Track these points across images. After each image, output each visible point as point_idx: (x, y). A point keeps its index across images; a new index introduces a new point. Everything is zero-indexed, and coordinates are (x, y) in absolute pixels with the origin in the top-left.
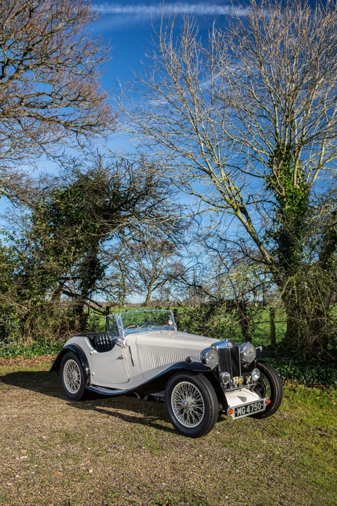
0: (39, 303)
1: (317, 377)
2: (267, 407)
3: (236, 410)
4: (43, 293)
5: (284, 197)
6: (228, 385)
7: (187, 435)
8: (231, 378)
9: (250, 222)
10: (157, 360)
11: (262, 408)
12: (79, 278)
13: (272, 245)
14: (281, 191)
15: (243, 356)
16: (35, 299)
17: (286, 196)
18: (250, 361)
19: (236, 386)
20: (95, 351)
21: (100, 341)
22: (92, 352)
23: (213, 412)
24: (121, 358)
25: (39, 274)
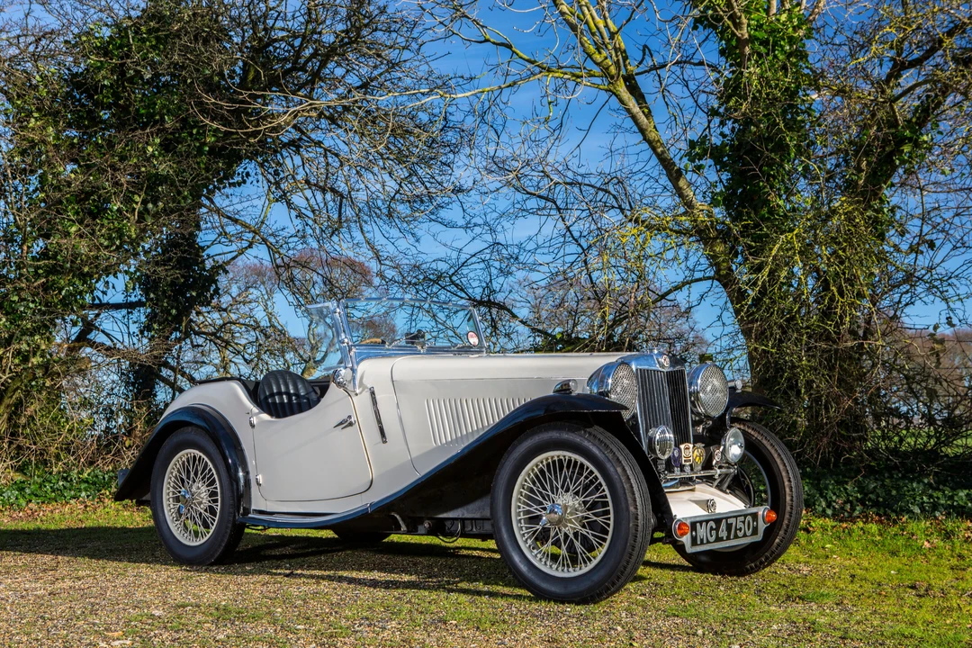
0: (35, 360)
1: (862, 502)
2: (767, 531)
3: (693, 526)
4: (44, 328)
5: (746, 42)
6: (668, 461)
7: (561, 599)
8: (677, 445)
9: (648, 115)
10: (457, 419)
11: (755, 531)
12: (139, 304)
13: (711, 174)
14: (738, 25)
15: (698, 399)
16: (24, 347)
17: (752, 39)
18: (716, 414)
19: (687, 469)
20: (265, 417)
21: (272, 395)
22: (255, 420)
23: (640, 522)
24: (347, 423)
25: (37, 276)
